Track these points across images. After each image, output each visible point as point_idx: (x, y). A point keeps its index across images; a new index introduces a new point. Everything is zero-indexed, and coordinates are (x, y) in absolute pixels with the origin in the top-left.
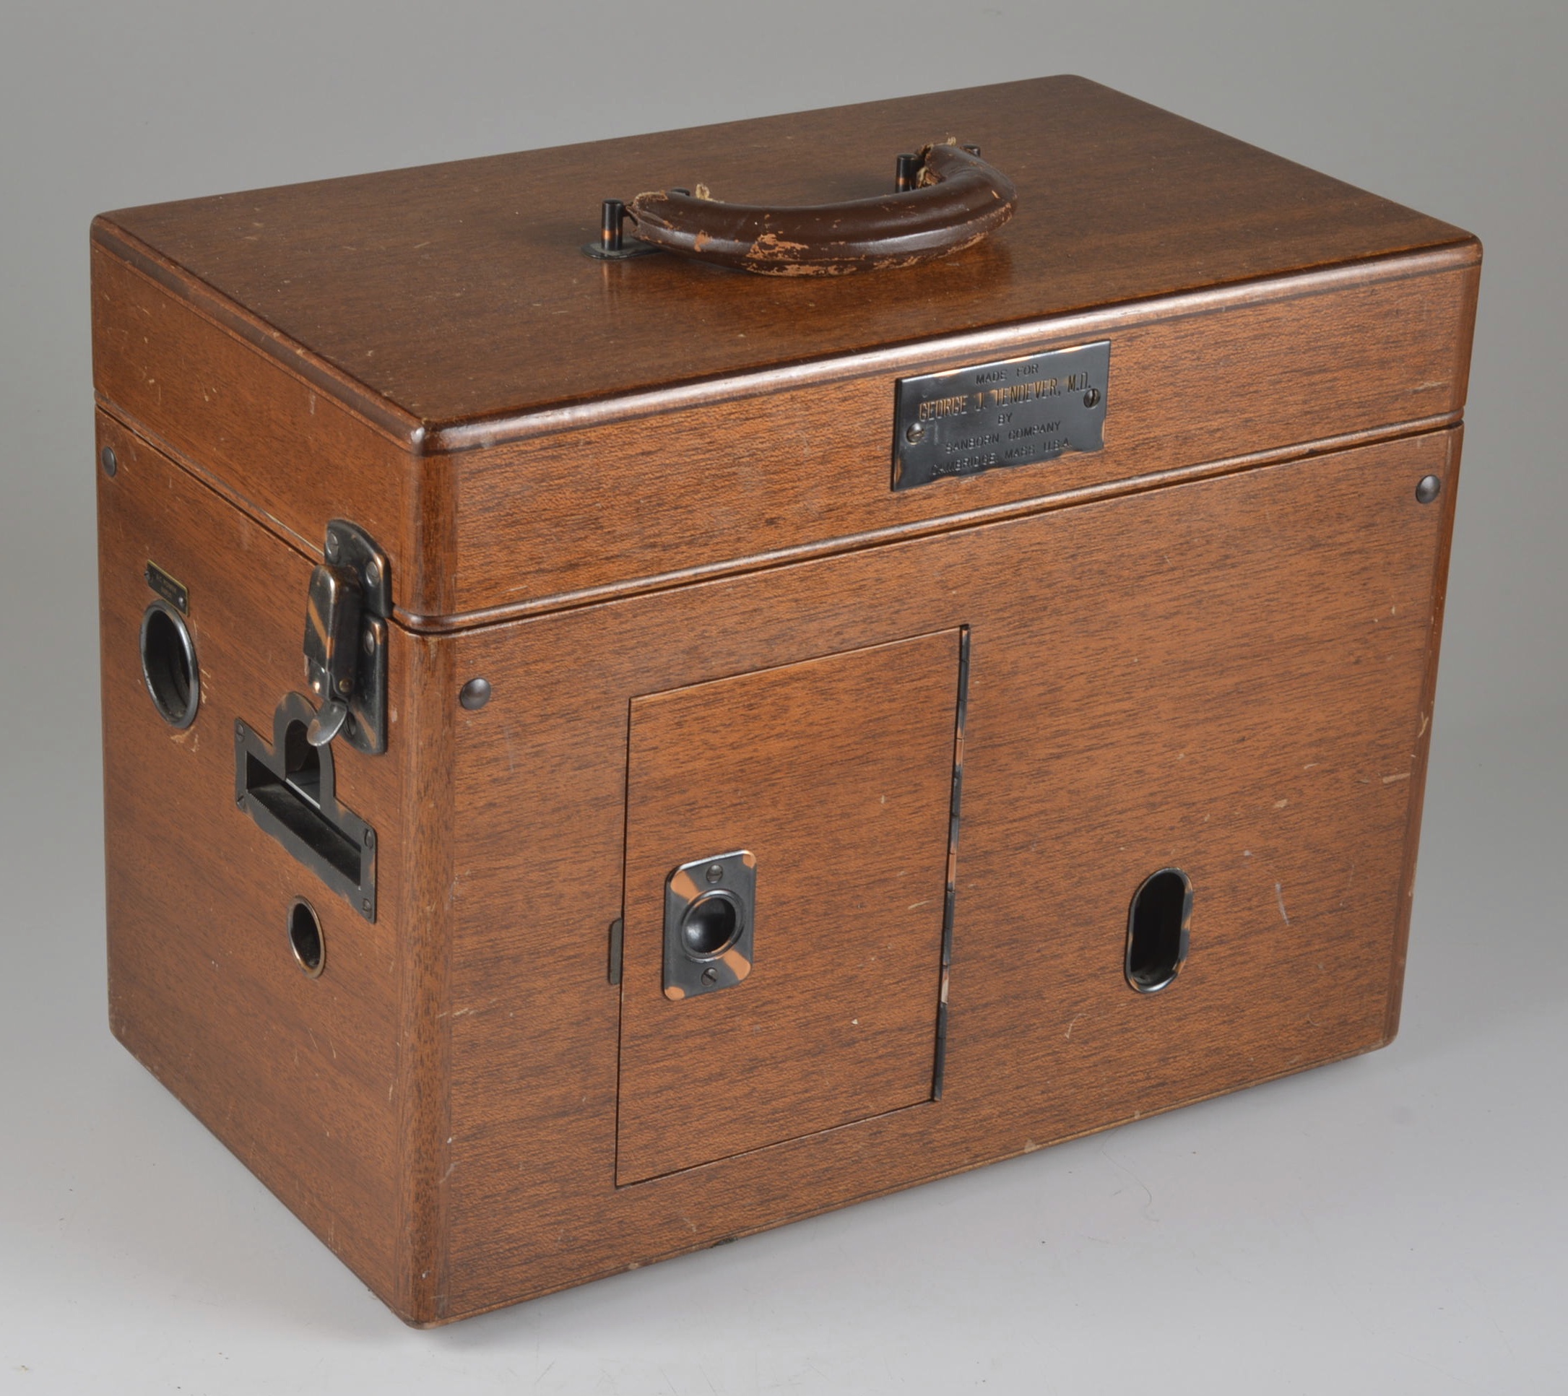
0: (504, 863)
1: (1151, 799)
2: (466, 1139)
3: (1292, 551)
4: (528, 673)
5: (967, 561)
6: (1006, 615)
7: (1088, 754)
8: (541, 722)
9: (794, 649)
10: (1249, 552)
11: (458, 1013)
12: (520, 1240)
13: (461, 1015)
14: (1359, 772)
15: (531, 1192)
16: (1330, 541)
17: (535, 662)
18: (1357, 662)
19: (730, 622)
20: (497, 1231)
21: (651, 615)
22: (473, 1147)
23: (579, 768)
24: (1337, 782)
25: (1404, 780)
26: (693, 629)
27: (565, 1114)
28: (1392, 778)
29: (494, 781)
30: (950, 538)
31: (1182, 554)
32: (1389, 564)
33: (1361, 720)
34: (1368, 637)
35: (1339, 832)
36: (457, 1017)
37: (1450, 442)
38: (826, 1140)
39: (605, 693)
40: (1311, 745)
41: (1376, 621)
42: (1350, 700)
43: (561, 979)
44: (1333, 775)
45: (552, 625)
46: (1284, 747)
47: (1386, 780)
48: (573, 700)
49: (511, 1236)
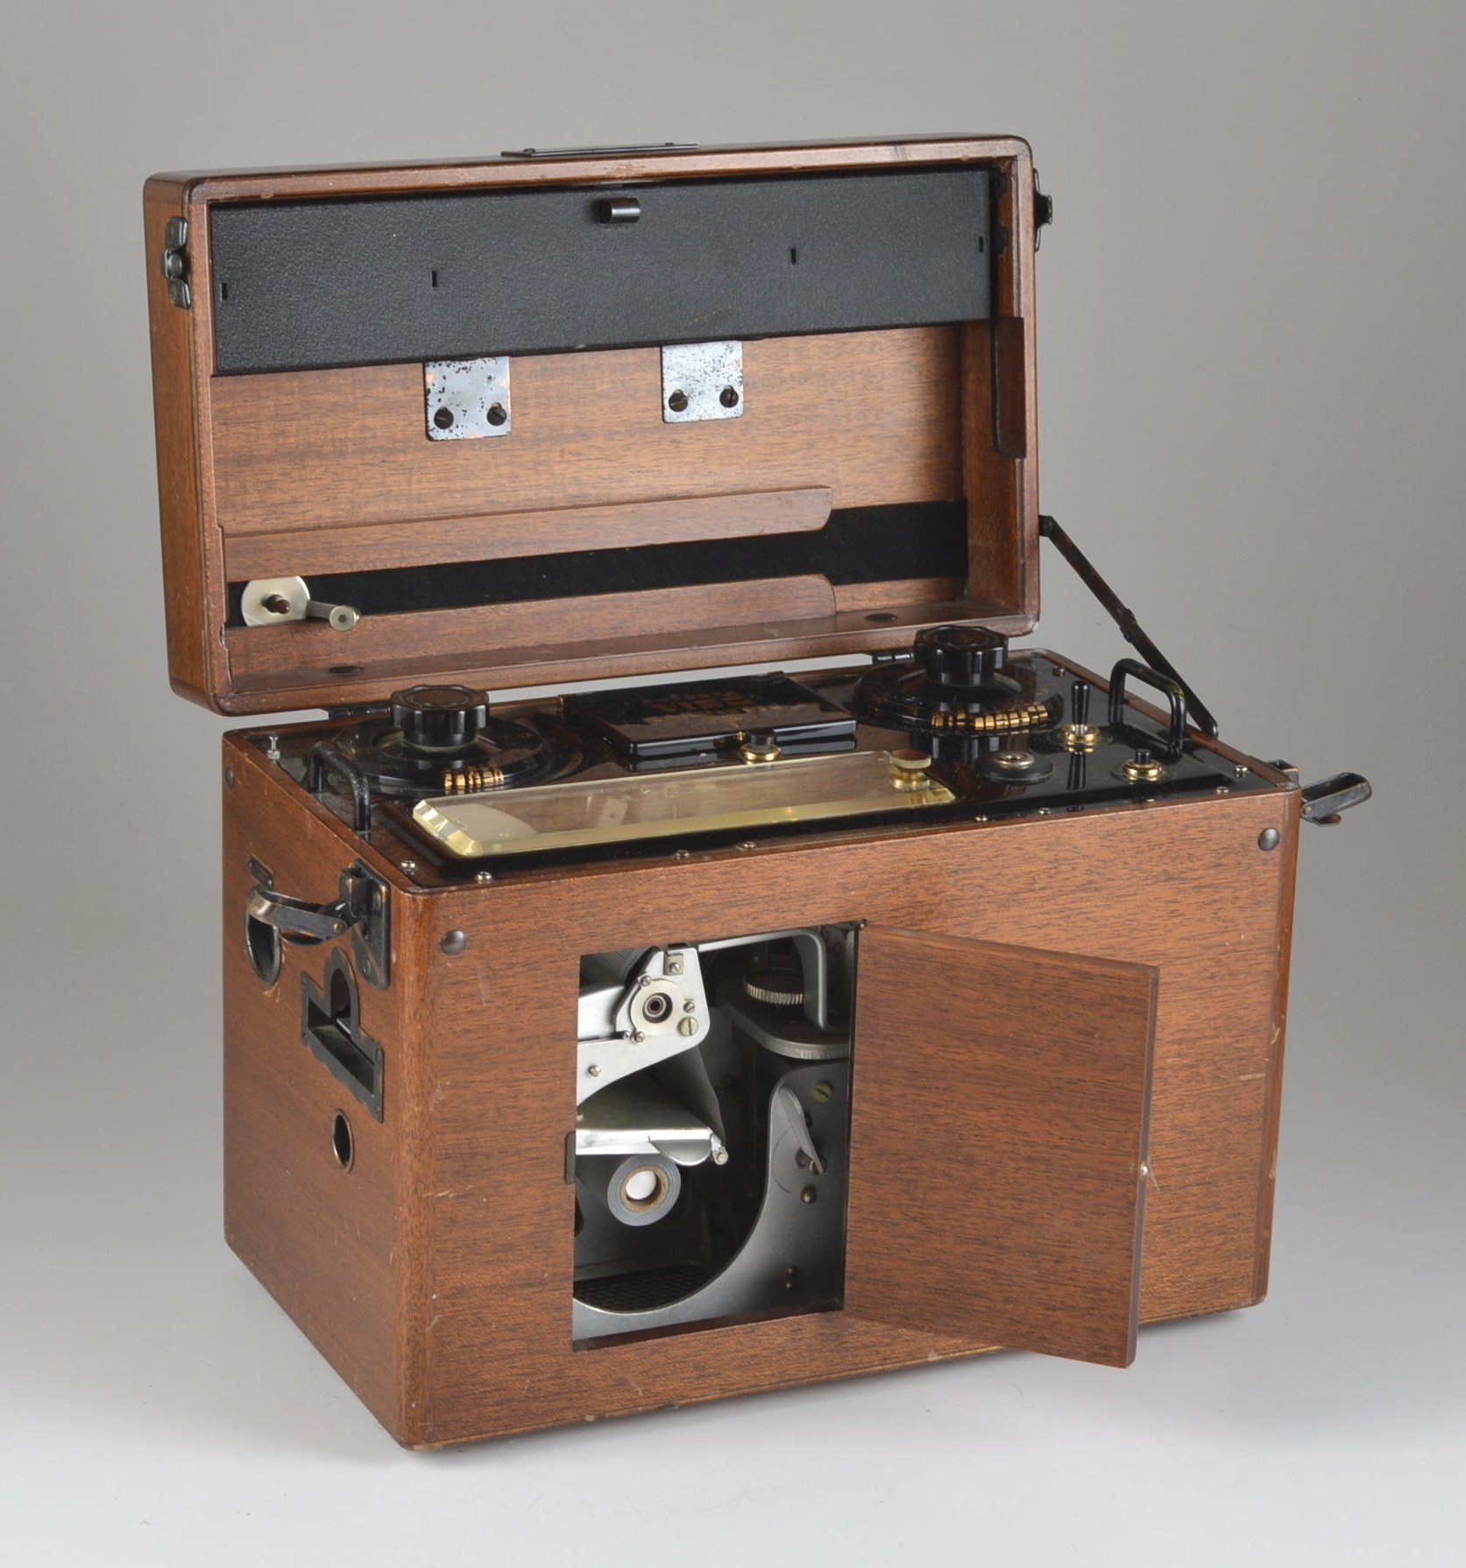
0: (478, 1077)
2: (447, 1297)
3: (1149, 882)
4: (497, 930)
5: (864, 869)
6: (898, 915)
8: (508, 969)
9: (717, 928)
10: (1110, 880)
11: (440, 1195)
12: (492, 1384)
13: (443, 1197)
14: (1219, 1069)
15: (502, 1346)
16: (1182, 876)
17: (503, 921)
18: (1212, 977)
19: (664, 902)
20: (474, 1375)
21: (597, 891)
22: (454, 1305)
23: (540, 1008)
24: (1198, 1075)
25: (1260, 1079)
26: (633, 906)
27: (530, 1285)
28: (1249, 1077)
29: (470, 1012)
30: (849, 849)
31: (1051, 877)
32: (1237, 898)
33: (1218, 1025)
34: (1220, 957)
35: (1201, 1118)
36: (439, 1198)
37: (1287, 802)
38: (753, 1332)
39: (560, 950)
40: (1173, 1043)
41: (1227, 944)
42: (1207, 1008)
43: (526, 1175)
44: (1194, 1070)
45: (516, 894)
47: (1242, 1078)
48: (533, 954)
49: (486, 1381)
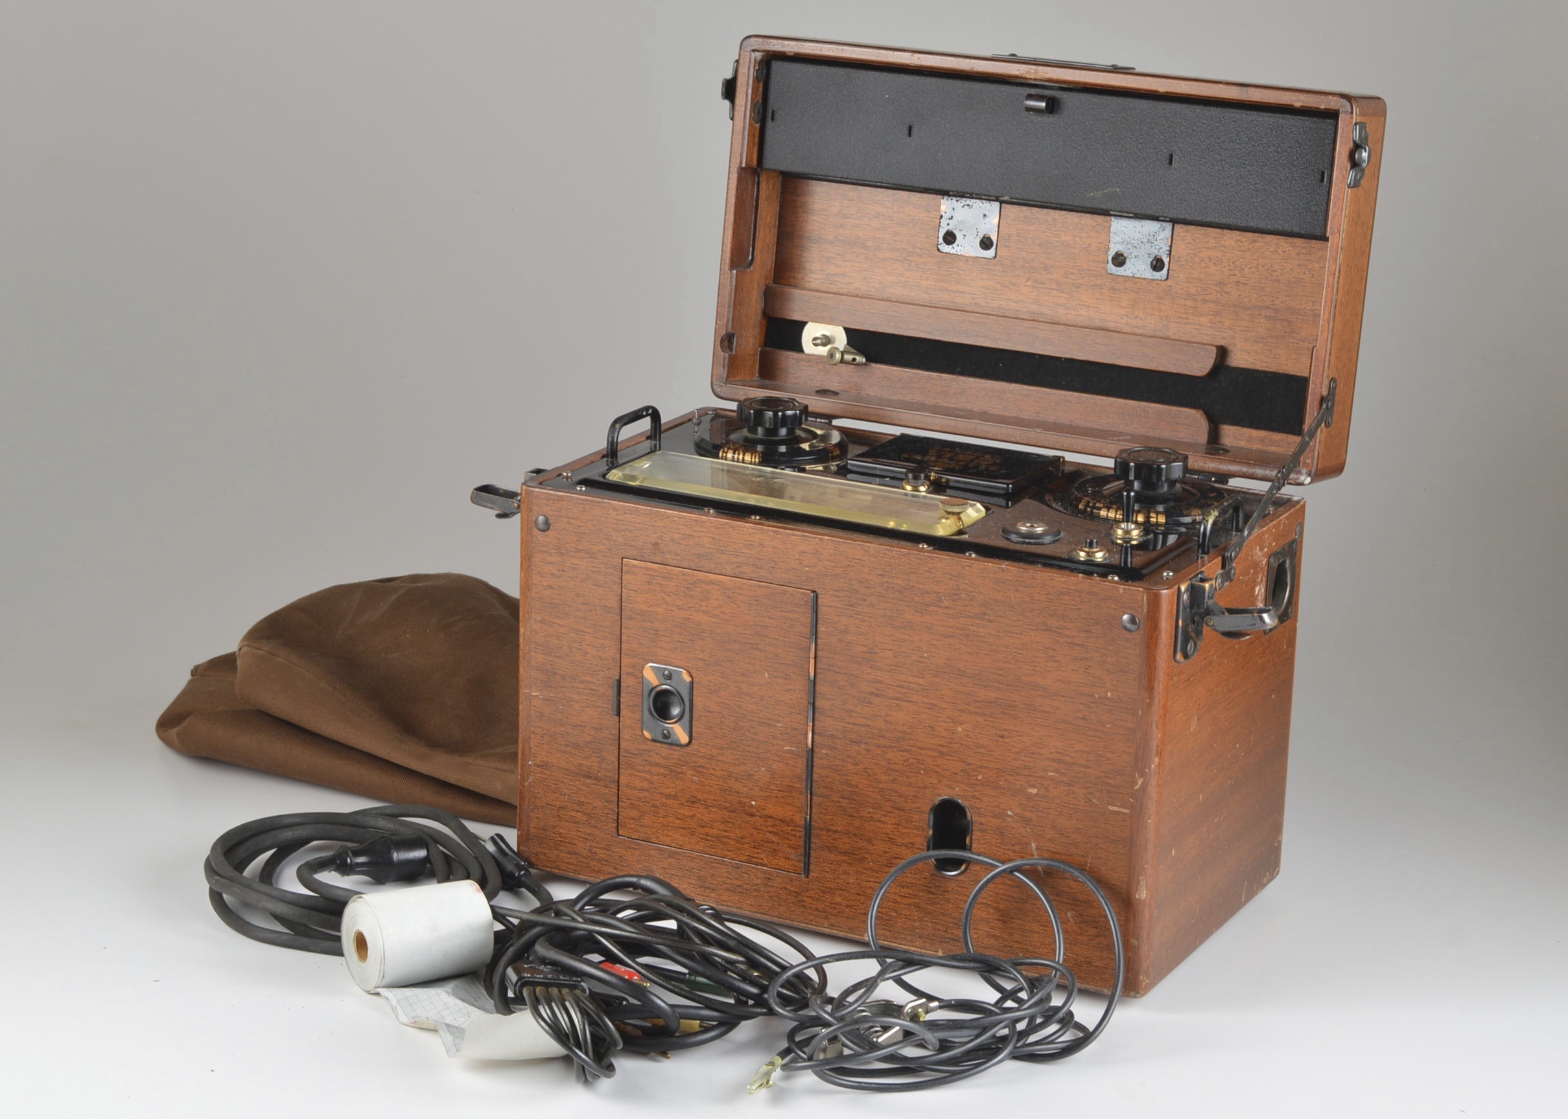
0: (558, 621)
1: (941, 749)
2: (538, 766)
3: (1032, 627)
4: (569, 523)
5: (814, 554)
6: (840, 595)
7: (898, 702)
8: (576, 552)
9: (712, 565)
10: (1000, 616)
11: (534, 694)
12: (566, 838)
13: (536, 696)
14: (1090, 793)
15: (573, 814)
16: (1059, 631)
17: (573, 518)
18: (1083, 719)
19: (676, 536)
20: (554, 827)
21: (633, 516)
22: (542, 773)
23: (596, 586)
24: (1074, 793)
25: (1125, 813)
26: (656, 533)
27: (589, 777)
28: (1116, 809)
29: (552, 574)
30: (803, 536)
31: (954, 601)
32: (1104, 662)
33: (1089, 758)
34: (1091, 705)
35: (1077, 828)
36: (533, 696)
37: (1145, 598)
38: (738, 868)
39: (609, 549)
40: (1053, 760)
41: (1097, 696)
42: (1081, 742)
43: (587, 699)
44: (1070, 788)
45: (582, 502)
46: (1033, 753)
47: (1111, 808)
48: (592, 547)
49: (561, 834)
